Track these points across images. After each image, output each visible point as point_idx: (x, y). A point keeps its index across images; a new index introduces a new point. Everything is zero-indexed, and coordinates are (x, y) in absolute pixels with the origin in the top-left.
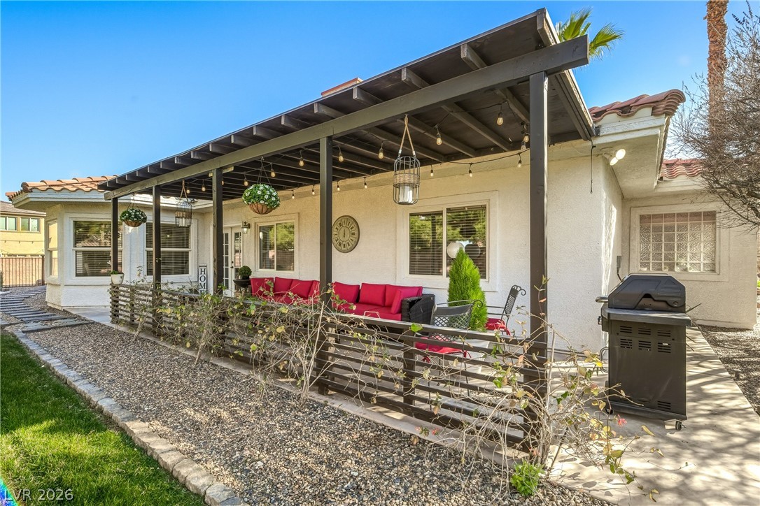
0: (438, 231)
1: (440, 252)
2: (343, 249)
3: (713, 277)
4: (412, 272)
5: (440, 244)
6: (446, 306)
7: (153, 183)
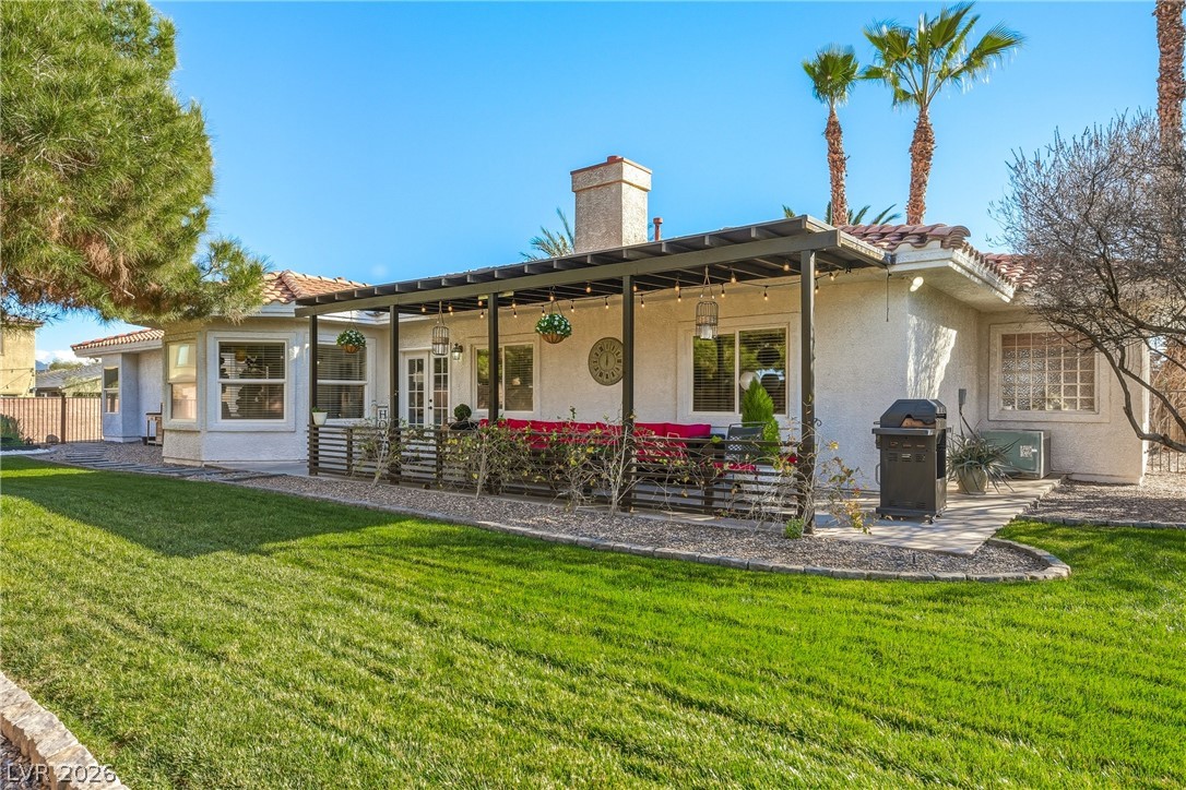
0: (727, 354)
1: (730, 388)
2: (605, 380)
3: (1089, 417)
4: (696, 408)
5: (730, 376)
6: (740, 426)
7: (392, 300)
